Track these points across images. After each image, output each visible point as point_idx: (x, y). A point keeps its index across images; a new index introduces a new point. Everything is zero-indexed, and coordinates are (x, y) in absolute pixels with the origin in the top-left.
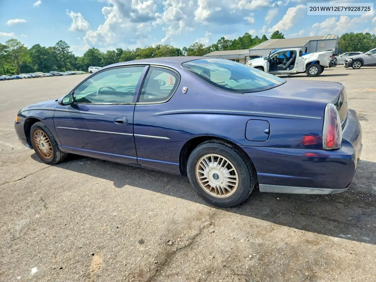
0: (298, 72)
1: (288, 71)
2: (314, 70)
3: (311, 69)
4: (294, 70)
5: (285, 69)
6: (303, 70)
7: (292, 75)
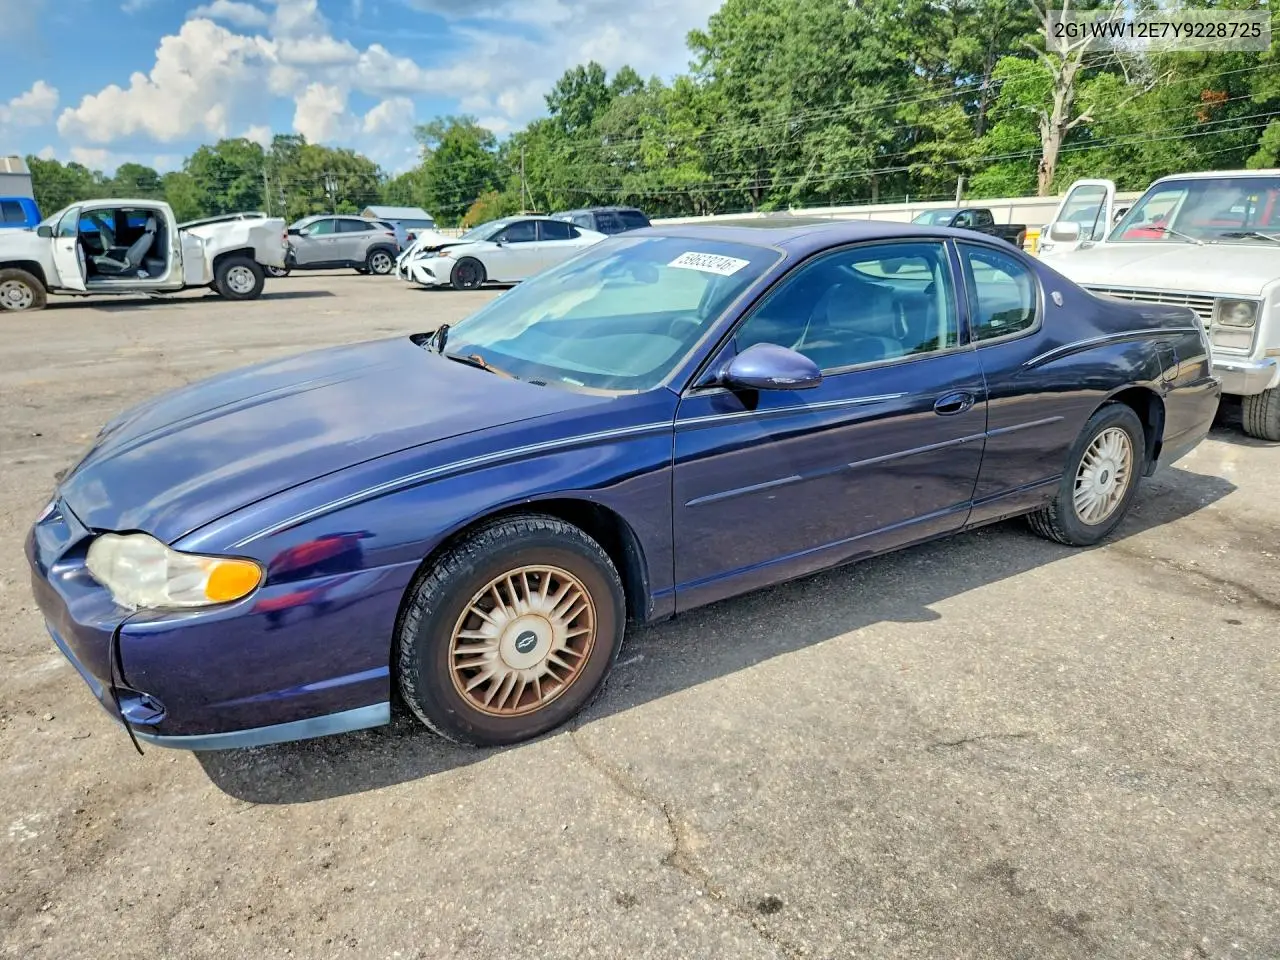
0: (188, 283)
1: (142, 280)
2: (242, 280)
3: (231, 274)
4: (170, 278)
5: (130, 274)
6: (205, 275)
7: (169, 296)
